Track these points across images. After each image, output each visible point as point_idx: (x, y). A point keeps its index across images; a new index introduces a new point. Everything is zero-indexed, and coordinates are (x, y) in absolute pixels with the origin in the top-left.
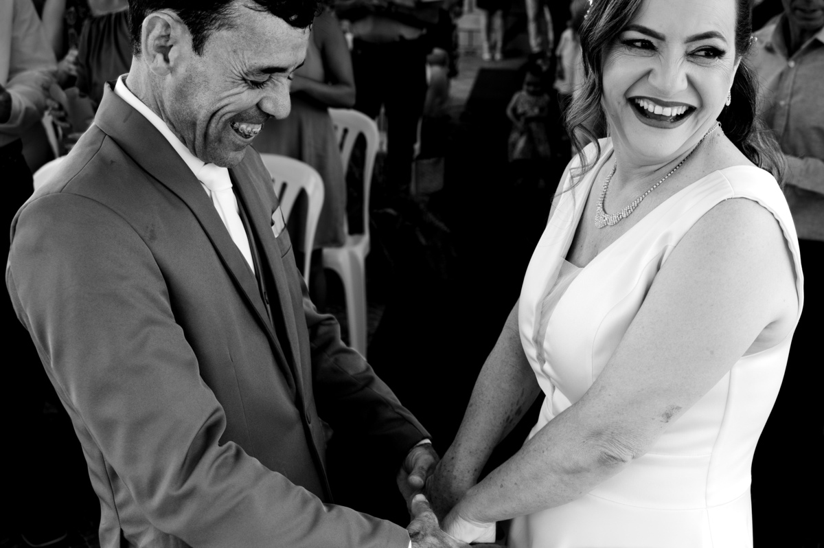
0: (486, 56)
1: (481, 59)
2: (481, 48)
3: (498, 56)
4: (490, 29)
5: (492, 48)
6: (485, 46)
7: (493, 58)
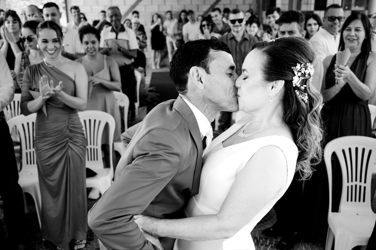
0: (154, 67)
1: (152, 69)
2: (151, 64)
3: (158, 67)
4: (155, 57)
5: (156, 64)
6: (153, 63)
7: (156, 68)
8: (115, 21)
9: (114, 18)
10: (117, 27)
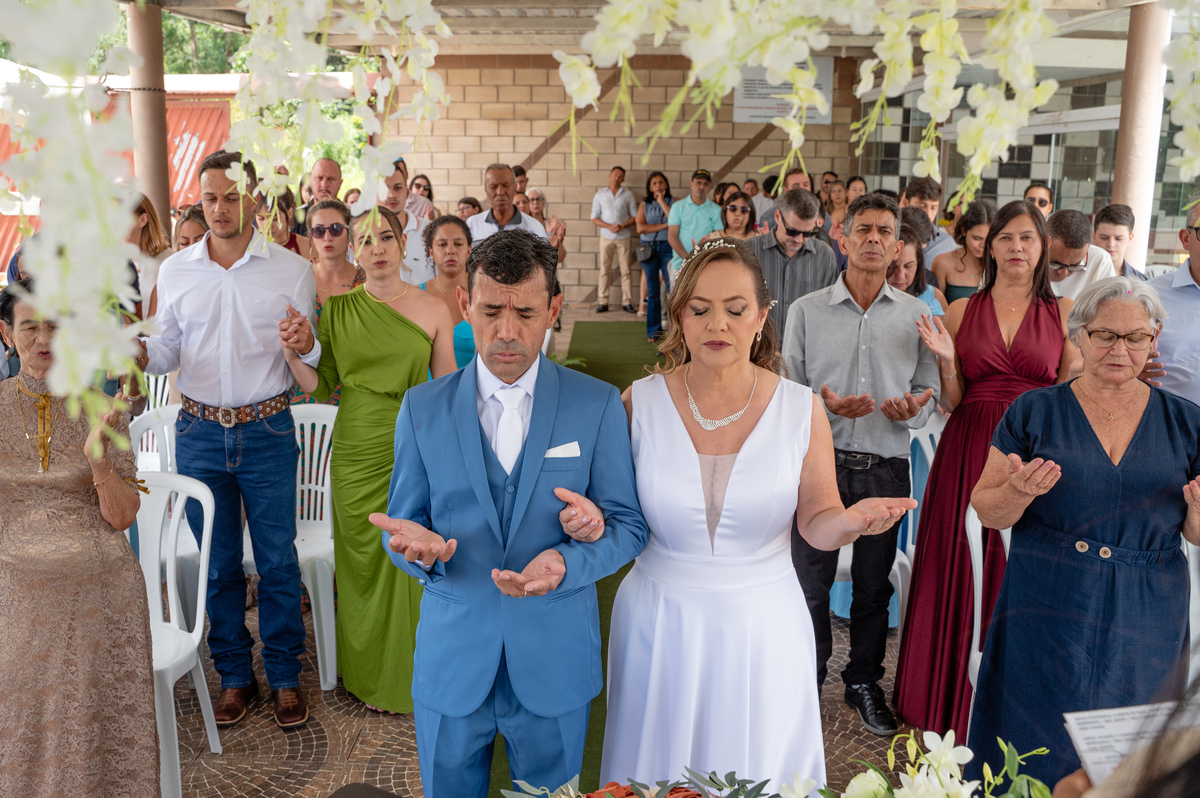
8: (502, 195)
9: (498, 191)
10: (502, 212)
